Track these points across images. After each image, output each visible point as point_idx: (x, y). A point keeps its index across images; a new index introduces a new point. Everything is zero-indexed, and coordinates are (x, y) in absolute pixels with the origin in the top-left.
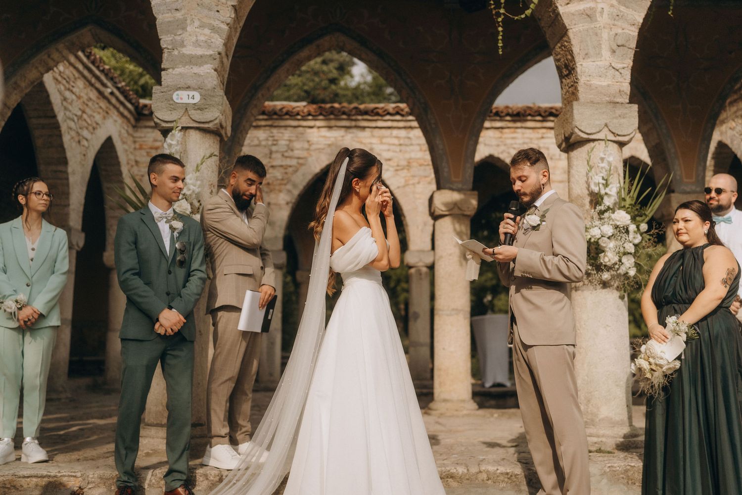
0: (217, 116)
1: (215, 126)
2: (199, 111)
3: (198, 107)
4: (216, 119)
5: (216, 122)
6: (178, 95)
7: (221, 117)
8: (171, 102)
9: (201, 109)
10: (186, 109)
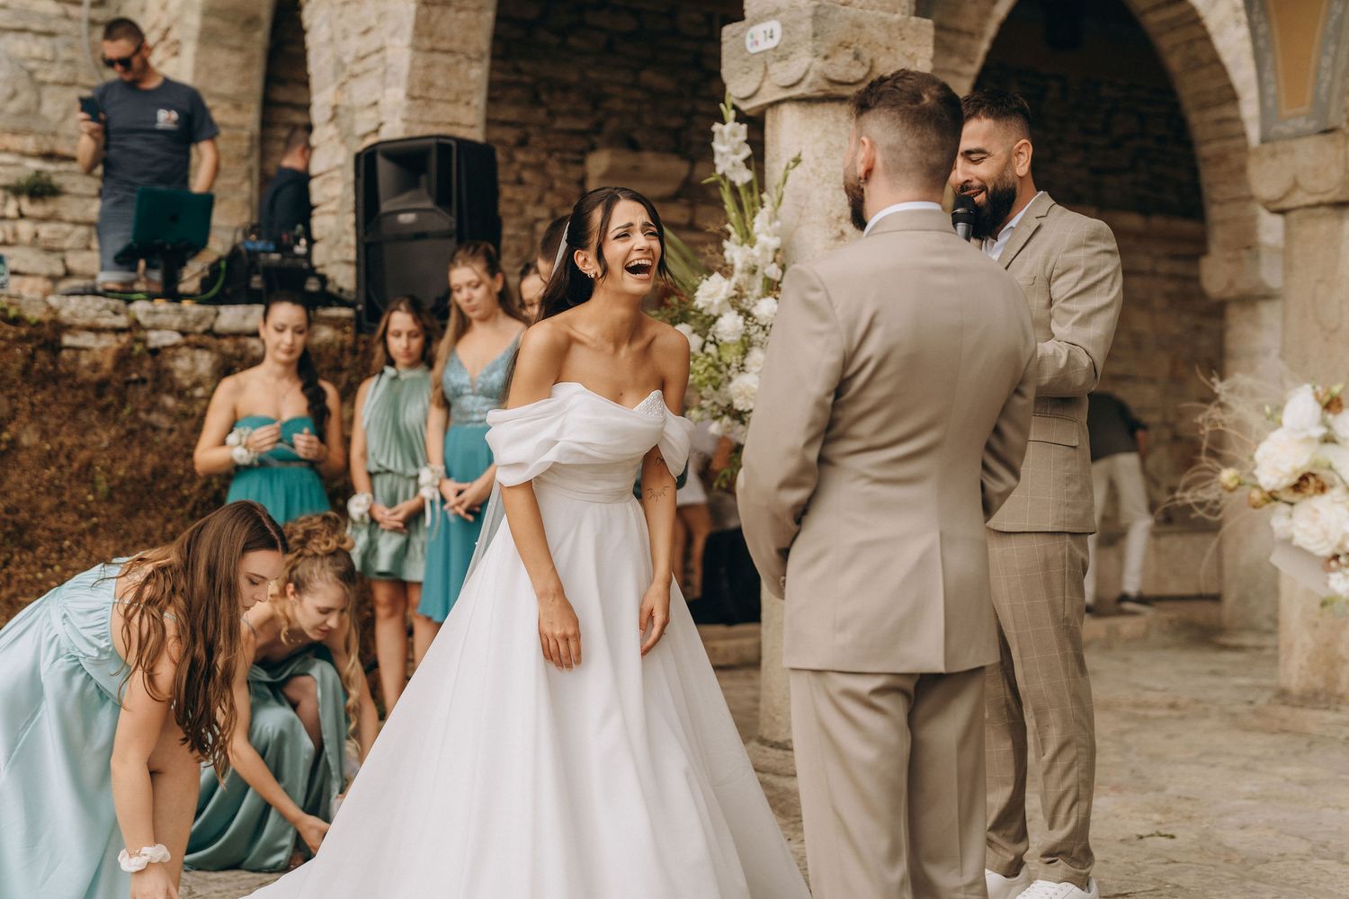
0: (805, 65)
1: (814, 88)
2: (784, 63)
3: (781, 54)
4: (807, 72)
5: (809, 78)
6: (752, 37)
7: (819, 64)
8: (746, 55)
9: (783, 58)
10: (765, 63)
